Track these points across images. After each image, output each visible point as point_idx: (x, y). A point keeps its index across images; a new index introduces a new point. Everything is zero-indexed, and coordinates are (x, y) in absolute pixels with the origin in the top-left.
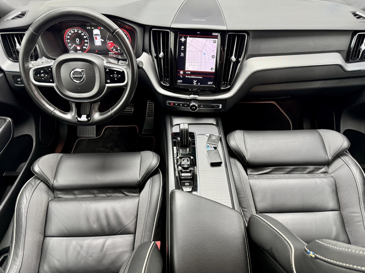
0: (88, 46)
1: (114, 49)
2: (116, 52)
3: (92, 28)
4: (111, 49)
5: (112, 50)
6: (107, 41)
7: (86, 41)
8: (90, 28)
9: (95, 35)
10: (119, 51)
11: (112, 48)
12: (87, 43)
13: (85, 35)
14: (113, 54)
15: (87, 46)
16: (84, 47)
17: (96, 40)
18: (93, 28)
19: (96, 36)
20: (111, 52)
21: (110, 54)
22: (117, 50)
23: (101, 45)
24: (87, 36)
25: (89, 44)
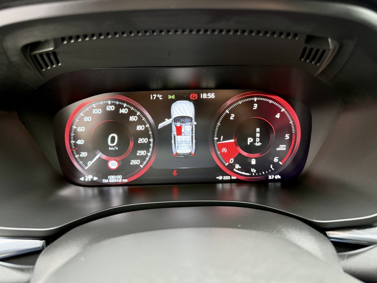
0: (147, 156)
1: (237, 166)
2: (244, 173)
3: (170, 97)
4: (227, 164)
5: (231, 167)
6: (216, 138)
7: (141, 141)
8: (160, 96)
9: (177, 119)
10: (253, 170)
11: (232, 161)
12: (146, 147)
13: (140, 122)
14: (231, 181)
15: (143, 158)
16: (134, 162)
17: (178, 138)
18: (173, 97)
19: (178, 124)
20: (224, 174)
21: (223, 182)
22: (246, 167)
23: (193, 153)
24: (148, 126)
25: (151, 150)
